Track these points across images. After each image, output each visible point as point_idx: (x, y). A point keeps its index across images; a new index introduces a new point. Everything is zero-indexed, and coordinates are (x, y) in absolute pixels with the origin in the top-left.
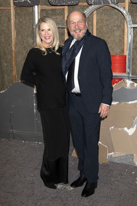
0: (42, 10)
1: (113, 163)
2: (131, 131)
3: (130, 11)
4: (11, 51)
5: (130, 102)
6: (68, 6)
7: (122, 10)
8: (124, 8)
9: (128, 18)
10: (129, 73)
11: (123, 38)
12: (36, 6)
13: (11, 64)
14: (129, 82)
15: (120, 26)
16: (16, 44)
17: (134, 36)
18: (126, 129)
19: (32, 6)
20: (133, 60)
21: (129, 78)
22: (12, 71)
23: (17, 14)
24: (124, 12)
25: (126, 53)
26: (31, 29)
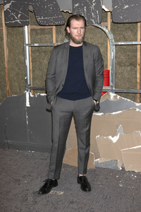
0: (31, 30)
1: (99, 168)
2: (115, 139)
3: (113, 30)
4: (4, 67)
5: (114, 113)
6: (56, 25)
7: (104, 29)
8: (107, 27)
9: (111, 36)
10: (112, 87)
11: (107, 54)
12: (26, 27)
13: (5, 80)
14: (112, 95)
15: (104, 43)
16: (9, 61)
17: (116, 53)
18: (110, 137)
19: (22, 26)
20: (116, 74)
21: (112, 91)
22: (5, 86)
23: (8, 34)
24: (107, 31)
25: (110, 68)
26: (22, 47)
